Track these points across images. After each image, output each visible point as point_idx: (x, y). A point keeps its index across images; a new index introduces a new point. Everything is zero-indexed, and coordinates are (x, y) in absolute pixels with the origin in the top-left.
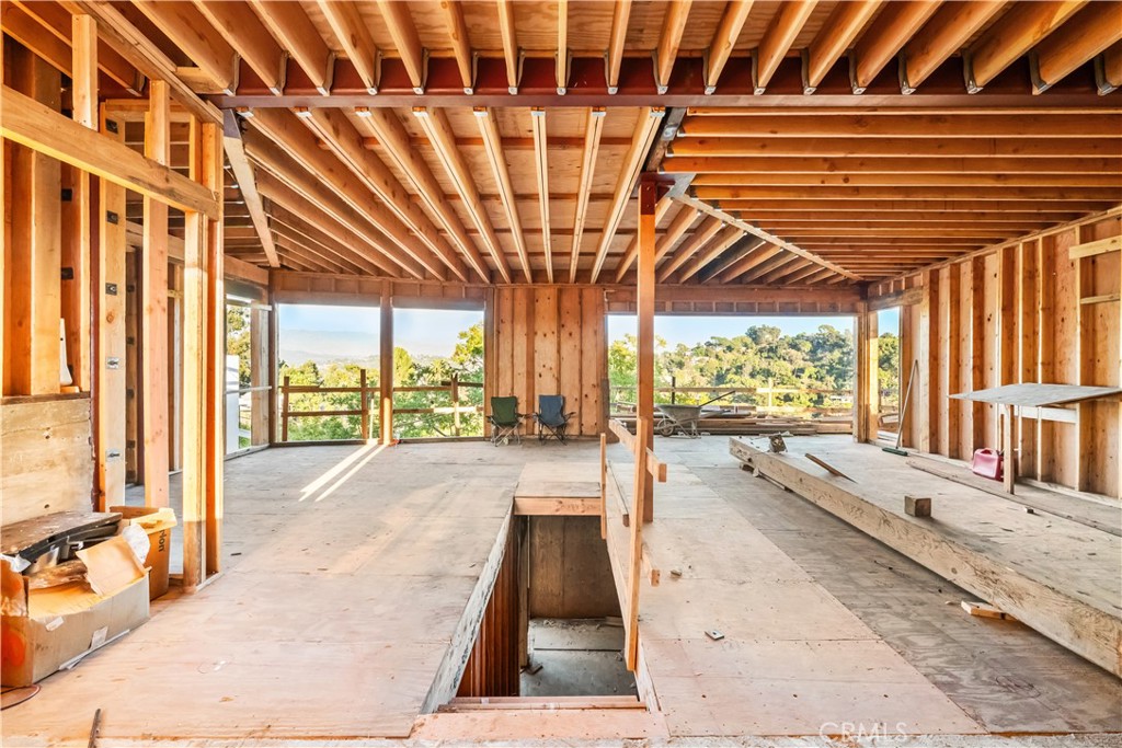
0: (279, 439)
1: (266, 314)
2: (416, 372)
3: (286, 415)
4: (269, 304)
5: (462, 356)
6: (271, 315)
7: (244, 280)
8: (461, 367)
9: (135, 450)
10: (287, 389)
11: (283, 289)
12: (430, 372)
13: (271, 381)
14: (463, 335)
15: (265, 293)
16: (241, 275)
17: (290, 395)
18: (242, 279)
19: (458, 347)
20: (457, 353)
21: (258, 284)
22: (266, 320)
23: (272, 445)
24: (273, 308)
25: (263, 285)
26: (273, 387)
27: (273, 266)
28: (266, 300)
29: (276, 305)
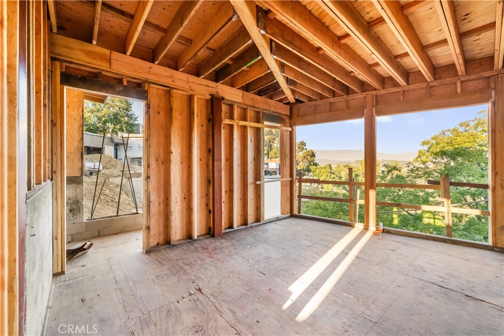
0: (296, 212)
1: (288, 133)
2: (386, 169)
3: (300, 197)
4: (290, 127)
5: (424, 158)
6: (291, 133)
7: (275, 112)
8: (423, 166)
9: (212, 215)
10: (301, 181)
11: (298, 116)
12: (397, 170)
13: (291, 176)
14: (424, 143)
15: (287, 120)
16: (273, 109)
17: (303, 184)
18: (273, 112)
19: (420, 152)
20: (419, 156)
21: (283, 115)
22: (288, 137)
23: (292, 216)
24: (292, 129)
25: (286, 115)
26: (293, 179)
27: (291, 102)
28: (288, 124)
29: (294, 127)
